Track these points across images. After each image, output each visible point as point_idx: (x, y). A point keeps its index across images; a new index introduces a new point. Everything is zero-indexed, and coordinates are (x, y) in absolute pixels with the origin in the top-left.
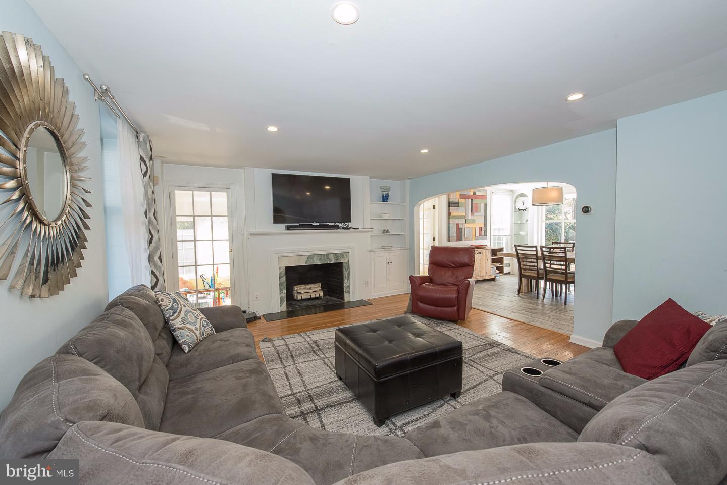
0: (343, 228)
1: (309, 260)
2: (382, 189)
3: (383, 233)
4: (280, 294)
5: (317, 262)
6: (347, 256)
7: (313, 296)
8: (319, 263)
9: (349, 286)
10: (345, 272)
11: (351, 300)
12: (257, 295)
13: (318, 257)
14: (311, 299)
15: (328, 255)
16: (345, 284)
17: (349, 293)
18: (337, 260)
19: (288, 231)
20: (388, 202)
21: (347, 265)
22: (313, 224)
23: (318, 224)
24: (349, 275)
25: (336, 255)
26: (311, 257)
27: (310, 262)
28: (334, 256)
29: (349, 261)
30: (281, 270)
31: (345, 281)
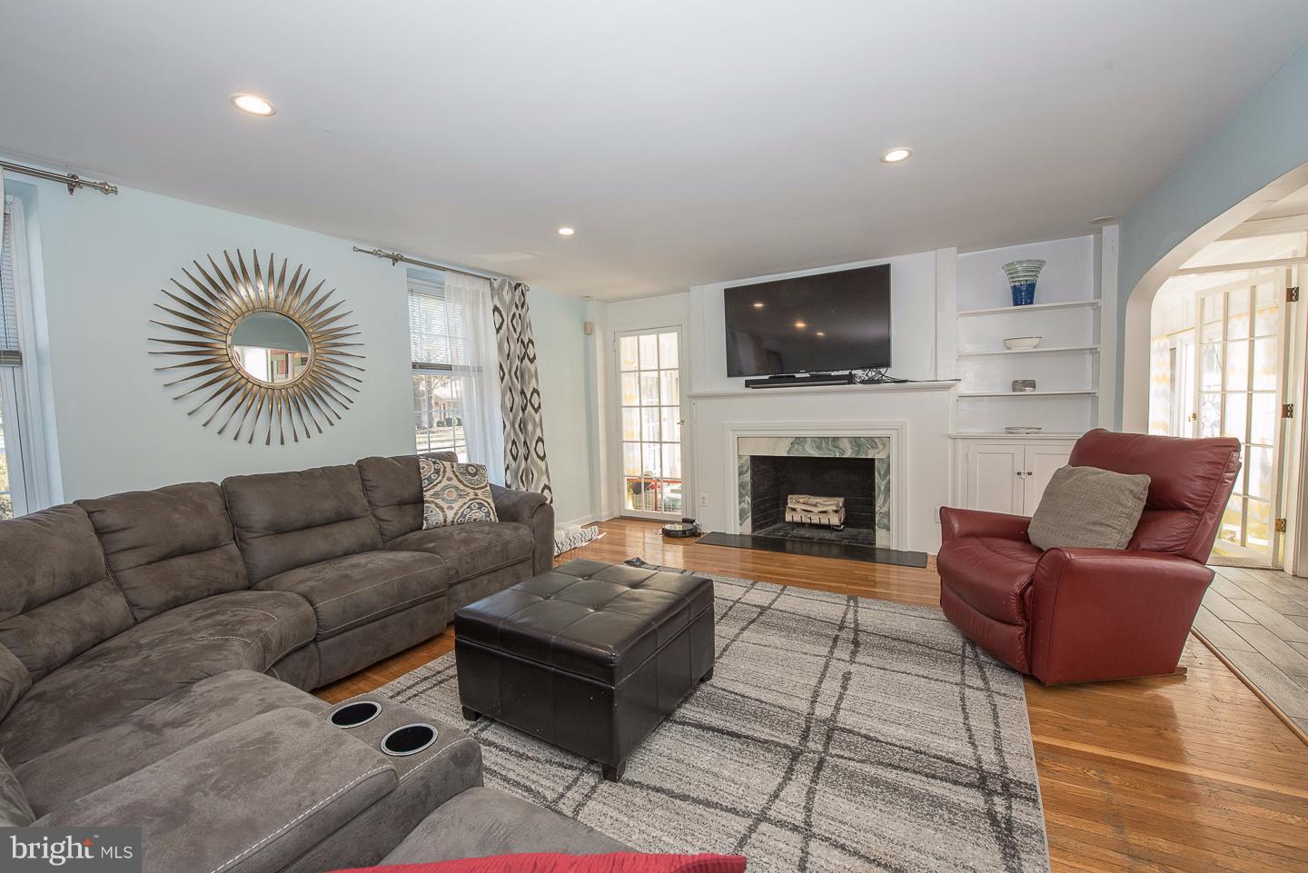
0: (863, 382)
1: (796, 446)
2: (1010, 269)
3: (1014, 390)
4: (740, 503)
5: (811, 451)
6: (884, 445)
7: (815, 520)
8: (815, 454)
9: (888, 514)
10: (879, 483)
11: (894, 547)
12: (703, 498)
13: (815, 442)
14: (812, 526)
15: (835, 439)
16: (877, 509)
17: (888, 530)
18: (858, 452)
19: (750, 390)
20: (1031, 303)
21: (885, 466)
22: (797, 375)
23: (807, 375)
24: (888, 490)
25: (855, 441)
26: (799, 441)
27: (797, 450)
28: (850, 442)
29: (889, 457)
30: (743, 461)
31: (879, 501)
